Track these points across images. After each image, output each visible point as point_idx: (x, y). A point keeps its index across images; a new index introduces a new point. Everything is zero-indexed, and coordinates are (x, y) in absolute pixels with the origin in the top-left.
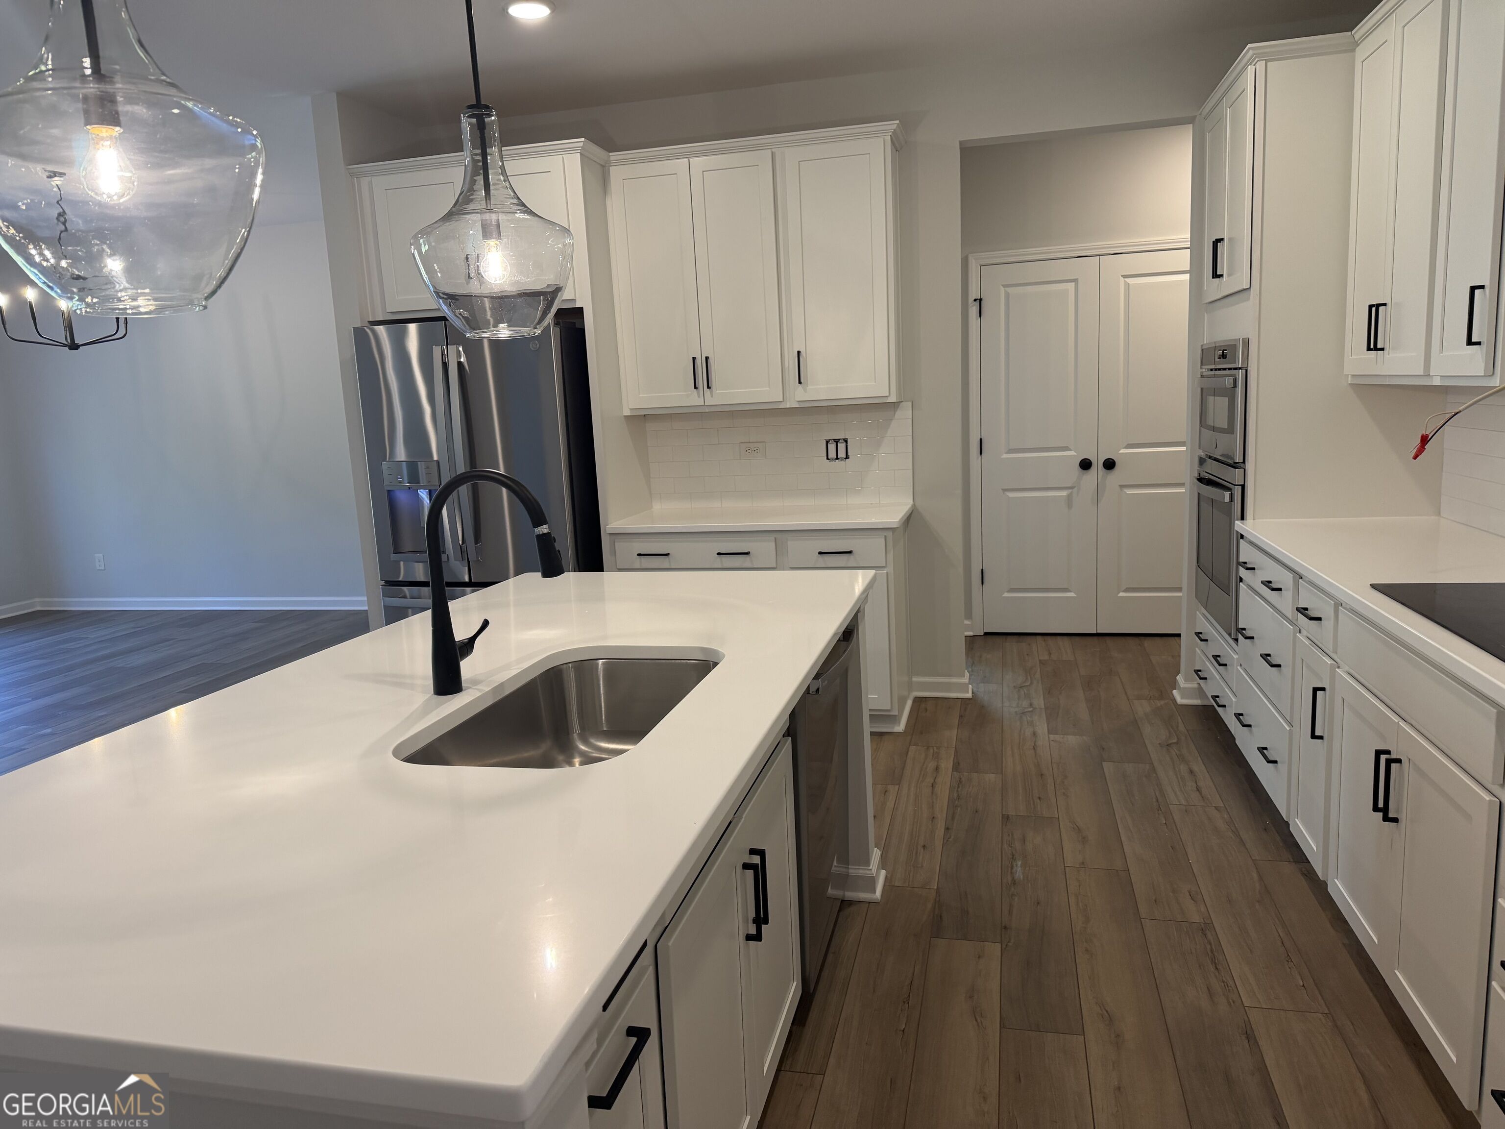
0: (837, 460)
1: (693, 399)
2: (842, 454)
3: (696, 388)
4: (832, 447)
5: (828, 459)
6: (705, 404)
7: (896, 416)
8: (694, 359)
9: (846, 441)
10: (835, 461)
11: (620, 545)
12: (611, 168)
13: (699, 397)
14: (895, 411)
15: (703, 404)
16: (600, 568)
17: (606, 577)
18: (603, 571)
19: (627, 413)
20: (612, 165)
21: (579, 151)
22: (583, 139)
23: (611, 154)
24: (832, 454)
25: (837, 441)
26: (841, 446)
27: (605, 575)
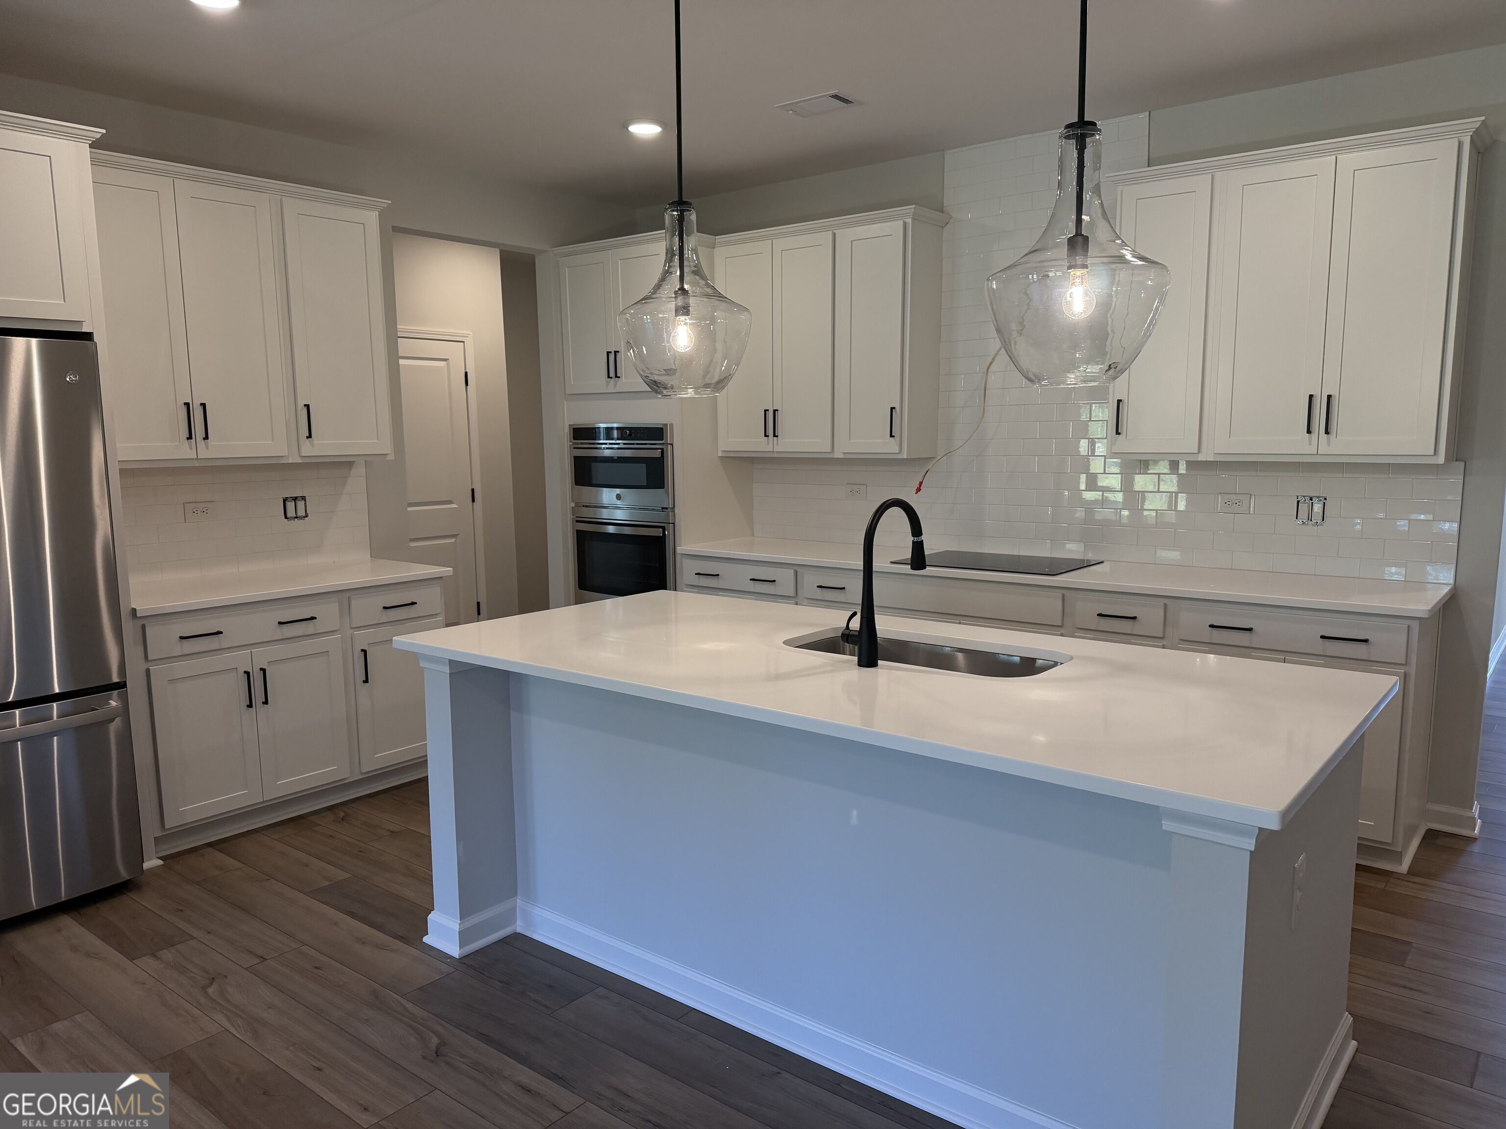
0: (296, 519)
2: (301, 513)
4: (290, 505)
5: (286, 518)
7: (352, 472)
9: (304, 498)
10: (294, 520)
14: (350, 469)
24: (291, 513)
25: (295, 499)
26: (301, 504)
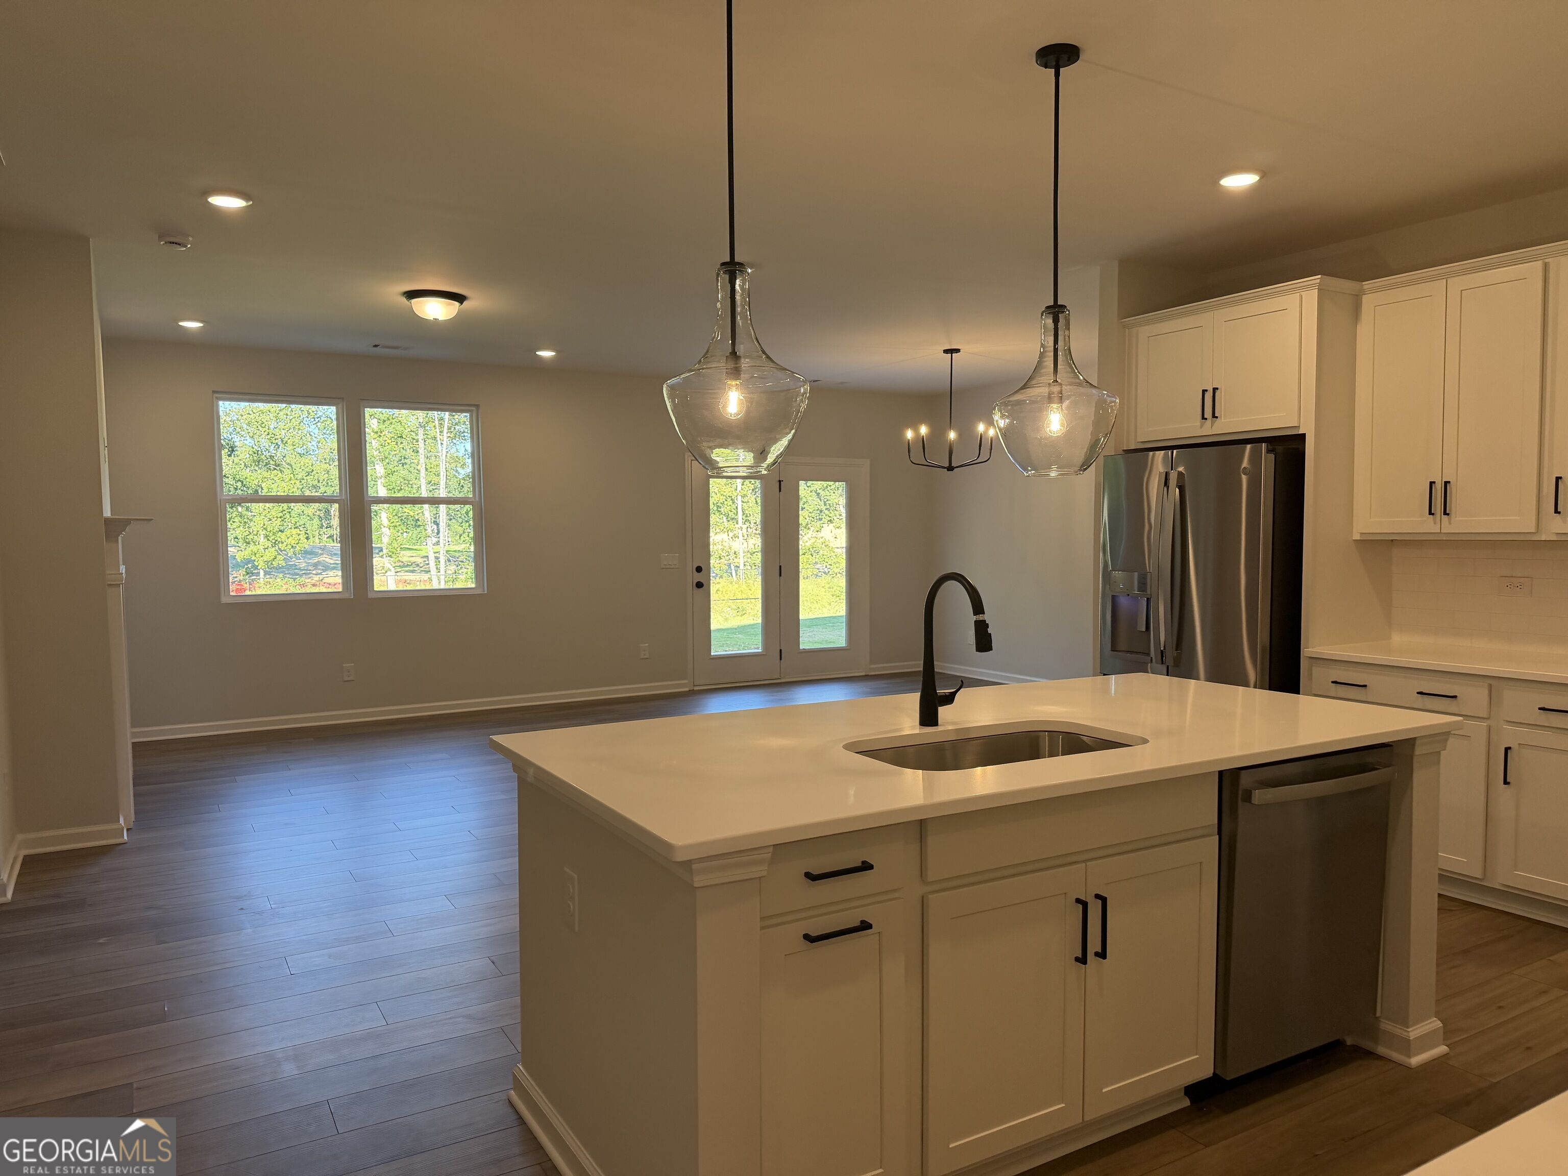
1: (1429, 526)
3: (1430, 513)
6: (1442, 532)
8: (1432, 483)
11: (1317, 671)
12: (1363, 296)
13: (1435, 523)
15: (1439, 531)
16: (1295, 689)
17: (1302, 700)
18: (1299, 693)
19: (1357, 537)
20: (1367, 293)
21: (1317, 287)
22: (1320, 276)
23: (1364, 283)
27: (1301, 697)
